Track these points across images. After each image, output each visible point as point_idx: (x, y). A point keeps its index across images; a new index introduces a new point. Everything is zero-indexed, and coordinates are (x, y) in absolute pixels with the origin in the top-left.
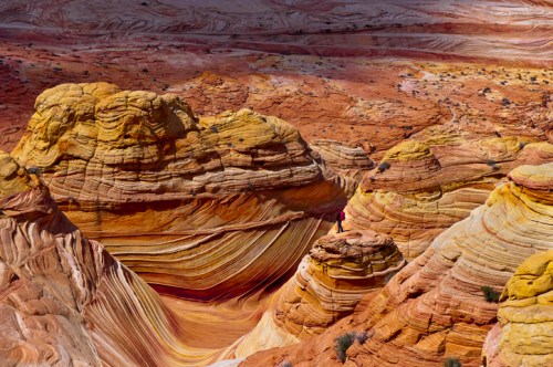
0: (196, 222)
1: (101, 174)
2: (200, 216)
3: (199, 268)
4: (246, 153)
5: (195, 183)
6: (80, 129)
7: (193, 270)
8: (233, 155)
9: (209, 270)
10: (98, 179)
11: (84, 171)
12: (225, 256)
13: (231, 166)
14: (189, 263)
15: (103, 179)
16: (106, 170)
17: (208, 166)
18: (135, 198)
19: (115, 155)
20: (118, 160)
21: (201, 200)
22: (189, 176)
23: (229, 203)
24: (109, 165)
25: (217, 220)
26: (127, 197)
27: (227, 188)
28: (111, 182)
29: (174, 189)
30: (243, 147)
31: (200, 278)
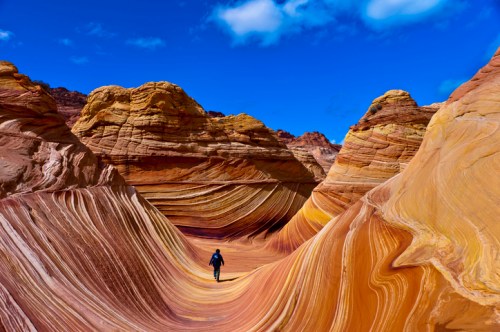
0: (210, 176)
1: (131, 135)
2: (214, 171)
3: (214, 211)
4: (245, 133)
5: (210, 148)
6: (117, 105)
7: (209, 212)
8: (236, 135)
9: (223, 212)
10: (128, 138)
11: (117, 134)
12: (235, 202)
13: (235, 141)
14: (205, 206)
15: (132, 139)
16: (135, 131)
17: (218, 138)
18: (159, 153)
19: (144, 120)
20: (145, 123)
21: (214, 160)
22: (205, 143)
23: (236, 165)
24: (138, 127)
25: (226, 175)
26: (152, 151)
27: (233, 155)
28: (139, 140)
29: (192, 150)
30: (243, 130)
31: (214, 218)
